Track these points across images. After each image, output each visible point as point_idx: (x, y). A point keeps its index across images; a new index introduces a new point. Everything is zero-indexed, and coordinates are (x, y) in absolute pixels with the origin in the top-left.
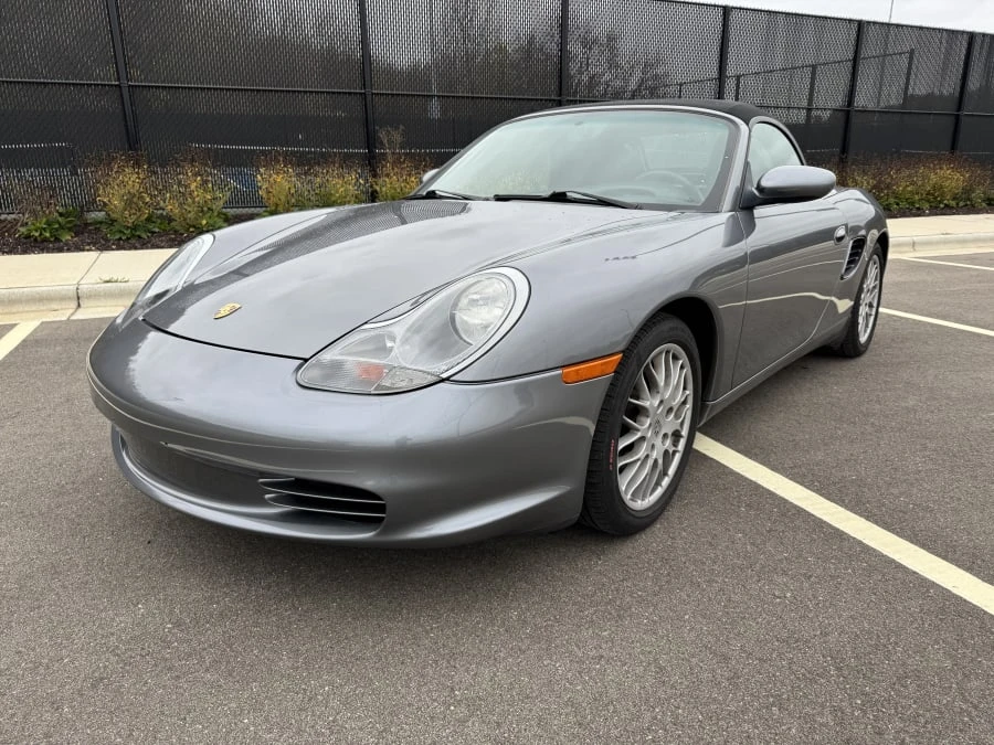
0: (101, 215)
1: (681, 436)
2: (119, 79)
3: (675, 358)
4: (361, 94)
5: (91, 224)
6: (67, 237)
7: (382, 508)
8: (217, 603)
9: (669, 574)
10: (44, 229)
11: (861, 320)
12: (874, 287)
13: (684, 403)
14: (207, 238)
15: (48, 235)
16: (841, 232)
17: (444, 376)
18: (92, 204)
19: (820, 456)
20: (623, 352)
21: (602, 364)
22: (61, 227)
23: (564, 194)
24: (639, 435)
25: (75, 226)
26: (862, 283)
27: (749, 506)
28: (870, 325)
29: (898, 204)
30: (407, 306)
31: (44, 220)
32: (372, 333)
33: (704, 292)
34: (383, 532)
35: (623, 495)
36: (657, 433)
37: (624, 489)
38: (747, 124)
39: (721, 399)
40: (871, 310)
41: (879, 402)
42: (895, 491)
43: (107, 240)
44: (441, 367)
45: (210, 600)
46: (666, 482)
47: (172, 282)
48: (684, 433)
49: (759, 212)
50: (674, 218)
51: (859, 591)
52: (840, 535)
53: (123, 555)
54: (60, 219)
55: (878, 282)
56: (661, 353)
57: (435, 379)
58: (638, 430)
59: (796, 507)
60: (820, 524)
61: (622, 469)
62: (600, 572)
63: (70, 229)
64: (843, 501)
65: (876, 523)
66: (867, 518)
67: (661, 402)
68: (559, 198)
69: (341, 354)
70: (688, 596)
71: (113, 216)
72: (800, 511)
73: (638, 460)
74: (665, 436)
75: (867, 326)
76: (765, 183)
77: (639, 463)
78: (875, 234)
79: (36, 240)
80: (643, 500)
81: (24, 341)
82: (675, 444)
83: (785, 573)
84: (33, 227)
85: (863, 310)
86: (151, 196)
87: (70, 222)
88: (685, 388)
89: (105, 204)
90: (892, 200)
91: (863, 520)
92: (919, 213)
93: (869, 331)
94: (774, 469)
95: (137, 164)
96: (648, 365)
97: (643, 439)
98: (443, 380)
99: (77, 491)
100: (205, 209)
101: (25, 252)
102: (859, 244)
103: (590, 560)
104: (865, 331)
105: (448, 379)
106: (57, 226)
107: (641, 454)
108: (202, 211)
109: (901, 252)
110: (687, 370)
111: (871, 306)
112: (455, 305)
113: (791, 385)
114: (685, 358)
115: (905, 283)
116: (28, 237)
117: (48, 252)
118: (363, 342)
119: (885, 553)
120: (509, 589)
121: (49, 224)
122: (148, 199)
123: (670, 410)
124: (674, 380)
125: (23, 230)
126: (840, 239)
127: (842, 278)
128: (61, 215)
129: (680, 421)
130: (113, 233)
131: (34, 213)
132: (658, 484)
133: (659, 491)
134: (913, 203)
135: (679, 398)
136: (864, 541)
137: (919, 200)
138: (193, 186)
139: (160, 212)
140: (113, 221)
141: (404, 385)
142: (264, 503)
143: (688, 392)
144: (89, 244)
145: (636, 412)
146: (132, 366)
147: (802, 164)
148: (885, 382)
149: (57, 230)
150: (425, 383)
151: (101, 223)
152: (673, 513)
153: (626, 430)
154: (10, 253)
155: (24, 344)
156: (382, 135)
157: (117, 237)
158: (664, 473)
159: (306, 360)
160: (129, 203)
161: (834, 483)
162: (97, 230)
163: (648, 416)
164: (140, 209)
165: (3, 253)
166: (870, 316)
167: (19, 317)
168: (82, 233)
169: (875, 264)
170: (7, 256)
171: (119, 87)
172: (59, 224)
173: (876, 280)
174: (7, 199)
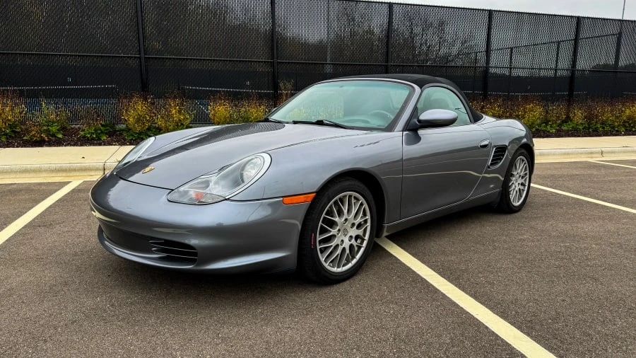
0: (123, 126)
1: (365, 240)
2: (140, 54)
3: (357, 199)
4: (271, 62)
5: (118, 131)
6: (104, 138)
7: (195, 254)
10: (93, 133)
11: (513, 193)
13: (366, 221)
14: (153, 139)
15: (94, 136)
17: (227, 197)
18: (120, 121)
20: (315, 193)
21: (305, 197)
22: (102, 132)
23: (322, 121)
24: (331, 234)
25: (110, 132)
26: (508, 170)
28: (524, 196)
29: (603, 128)
30: (217, 171)
31: (94, 128)
32: (204, 180)
34: (196, 266)
35: (323, 263)
37: (323, 260)
38: (421, 88)
39: (393, 224)
41: (507, 236)
42: (481, 276)
43: (125, 140)
44: (227, 194)
45: (128, 298)
46: (354, 261)
47: (133, 158)
48: (366, 238)
51: (428, 313)
53: (96, 280)
54: (102, 128)
55: (528, 172)
56: (345, 196)
57: (222, 199)
58: (331, 231)
59: (422, 278)
60: (429, 286)
61: (322, 251)
63: (106, 134)
65: (459, 288)
67: (346, 220)
68: (320, 123)
69: (189, 188)
71: (130, 127)
72: (423, 281)
74: (351, 237)
75: (521, 196)
77: (332, 248)
79: (88, 139)
80: (338, 268)
81: (73, 190)
82: (361, 244)
84: (87, 132)
86: (150, 117)
87: (106, 130)
88: (365, 214)
89: (126, 121)
91: (453, 286)
92: (618, 134)
94: (423, 262)
95: (145, 99)
96: (337, 200)
97: (334, 236)
98: (226, 199)
99: (82, 255)
100: (179, 124)
101: (81, 145)
102: (502, 150)
103: (306, 293)
104: (519, 199)
105: (228, 199)
106: (99, 132)
107: (333, 244)
108: (177, 125)
110: (366, 207)
112: (243, 168)
114: (362, 200)
116: (84, 137)
117: (93, 146)
118: (199, 183)
119: (453, 300)
121: (95, 130)
122: (148, 118)
123: (353, 224)
124: (355, 210)
125: (82, 133)
126: (484, 146)
127: (489, 167)
128: (102, 125)
129: (362, 230)
130: (128, 136)
131: (89, 124)
132: (348, 261)
133: (349, 266)
134: (613, 127)
135: (360, 219)
136: (447, 295)
137: (619, 125)
138: (174, 111)
139: (154, 125)
140: (130, 129)
141: (210, 201)
142: (152, 252)
143: (367, 217)
144: (115, 142)
145: (332, 224)
146: (109, 193)
148: (519, 226)
149: (99, 134)
150: (219, 200)
151: (123, 130)
152: (357, 278)
153: (323, 231)
154: (74, 145)
155: (73, 191)
156: (282, 84)
157: (131, 138)
158: (352, 256)
159: (173, 190)
160: (138, 121)
161: (450, 270)
162: (121, 134)
163: (337, 225)
164: (144, 123)
165: (71, 145)
166: (523, 190)
167: (73, 178)
168: (113, 136)
169: (523, 161)
170: (72, 147)
171: (140, 58)
172: (101, 130)
173: (526, 170)
174: (75, 117)
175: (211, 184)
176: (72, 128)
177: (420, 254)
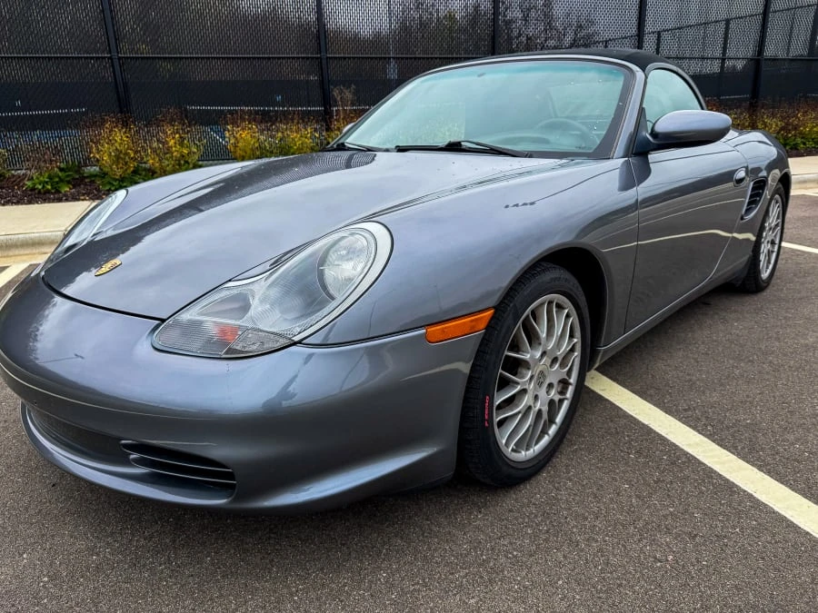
0: (94, 169)
1: (570, 384)
2: (110, 52)
3: (560, 307)
4: (317, 58)
5: (87, 177)
6: (66, 189)
7: (230, 476)
8: (98, 555)
9: (547, 531)
10: (47, 183)
11: (762, 257)
12: (777, 225)
13: (572, 350)
14: (121, 194)
15: (49, 187)
16: (742, 174)
17: (296, 339)
18: (88, 161)
19: (715, 397)
20: (494, 307)
21: (472, 321)
22: (61, 180)
23: (459, 143)
24: (519, 388)
25: (74, 179)
26: (764, 221)
27: (639, 452)
28: (773, 261)
29: (804, 144)
30: (265, 267)
31: (47, 174)
32: (235, 292)
33: (588, 241)
34: (237, 499)
35: (503, 449)
36: (540, 384)
37: (504, 442)
38: (644, 71)
39: (614, 343)
40: (773, 247)
41: (778, 339)
42: (791, 437)
43: (99, 191)
44: (297, 330)
46: (553, 430)
47: (82, 236)
48: (573, 380)
49: (653, 157)
50: (562, 166)
51: (746, 554)
52: (730, 487)
53: (26, 499)
54: (60, 174)
55: (780, 220)
56: (542, 304)
57: (283, 342)
58: (518, 383)
59: (686, 454)
60: (710, 473)
61: (501, 423)
62: (477, 528)
63: (69, 182)
64: (736, 448)
65: (769, 473)
66: (760, 468)
67: (544, 353)
68: (454, 147)
69: (200, 314)
70: (565, 557)
71: (106, 170)
73: (519, 412)
74: (551, 386)
75: (769, 262)
76: (660, 128)
77: (520, 416)
78: (777, 173)
79: (39, 192)
80: (527, 449)
82: (562, 392)
83: (668, 531)
84: (37, 181)
85: (765, 248)
86: (136, 152)
87: (68, 176)
88: (572, 336)
89: (98, 160)
90: (799, 140)
93: (771, 267)
95: (125, 125)
96: (528, 316)
97: (524, 391)
98: (295, 344)
100: (182, 162)
101: (30, 202)
102: (760, 185)
103: (471, 514)
104: (768, 267)
105: (300, 342)
106: (57, 180)
107: (522, 407)
108: (179, 165)
109: (806, 189)
110: (574, 318)
111: (773, 243)
112: (323, 261)
113: (693, 322)
114: (570, 307)
115: (809, 217)
116: (33, 189)
117: (49, 202)
118: (223, 301)
119: (776, 509)
120: (383, 546)
121: (50, 178)
122: (132, 155)
123: (555, 360)
124: (558, 330)
125: (29, 183)
126: (740, 181)
127: (742, 219)
128: (61, 170)
129: (567, 369)
130: (104, 185)
131: (39, 168)
132: (544, 432)
133: (546, 439)
135: (565, 347)
136: (755, 495)
138: (172, 143)
139: (143, 165)
140: (105, 174)
141: (255, 348)
142: (127, 463)
143: (575, 340)
144: (84, 194)
145: (516, 366)
147: (703, 109)
148: (785, 318)
149: (57, 183)
150: (277, 345)
151: (96, 176)
152: (560, 461)
153: (505, 383)
154: (18, 203)
156: (336, 93)
157: (107, 188)
158: (551, 421)
159: (163, 321)
160: (117, 159)
161: (728, 428)
162: (93, 182)
163: (529, 369)
164: (126, 163)
165: (13, 203)
166: (773, 252)
167: (13, 259)
168: (79, 185)
169: (777, 202)
170: (15, 207)
171: (110, 58)
172: (59, 177)
173: (778, 218)
174: (15, 157)
175: (255, 303)
176: (13, 176)
177: (652, 392)
